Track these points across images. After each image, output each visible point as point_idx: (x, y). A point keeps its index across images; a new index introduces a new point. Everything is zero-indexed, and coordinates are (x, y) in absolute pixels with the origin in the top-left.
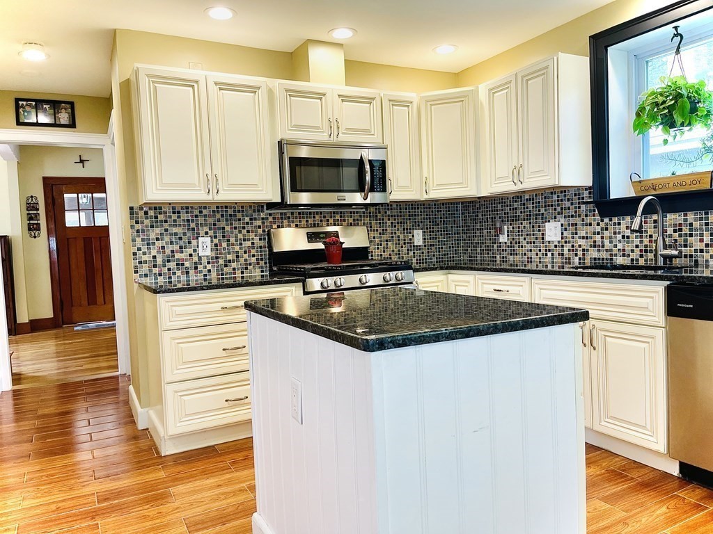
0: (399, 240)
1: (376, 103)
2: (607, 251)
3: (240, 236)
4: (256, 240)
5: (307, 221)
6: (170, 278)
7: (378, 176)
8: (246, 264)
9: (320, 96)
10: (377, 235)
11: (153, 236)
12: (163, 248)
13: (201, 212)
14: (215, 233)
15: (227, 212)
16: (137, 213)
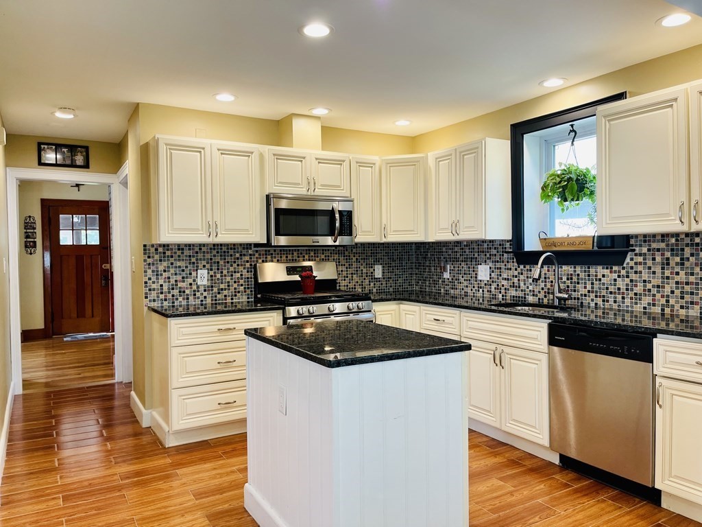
0: (362, 273)
1: (346, 164)
2: (522, 291)
3: (232, 269)
4: (245, 272)
5: (287, 257)
6: (173, 303)
7: (346, 222)
8: (235, 292)
9: (301, 159)
10: (344, 269)
11: (161, 268)
12: (169, 278)
13: (200, 249)
14: (211, 266)
15: (221, 249)
16: (149, 250)
